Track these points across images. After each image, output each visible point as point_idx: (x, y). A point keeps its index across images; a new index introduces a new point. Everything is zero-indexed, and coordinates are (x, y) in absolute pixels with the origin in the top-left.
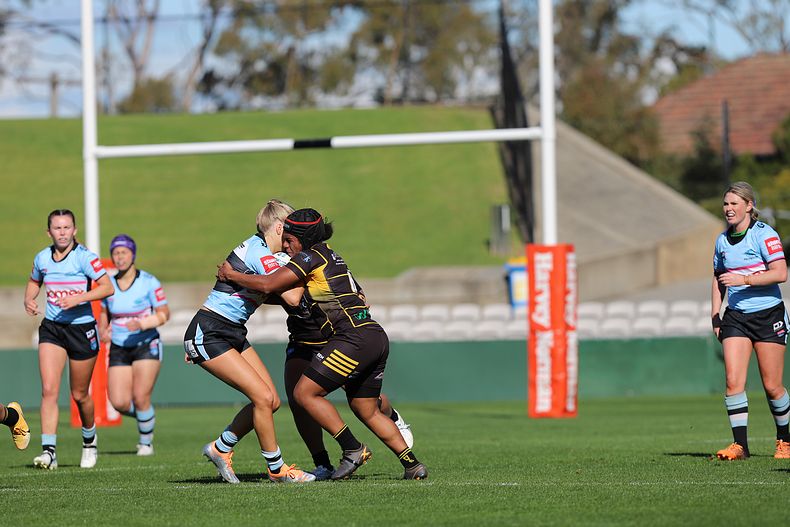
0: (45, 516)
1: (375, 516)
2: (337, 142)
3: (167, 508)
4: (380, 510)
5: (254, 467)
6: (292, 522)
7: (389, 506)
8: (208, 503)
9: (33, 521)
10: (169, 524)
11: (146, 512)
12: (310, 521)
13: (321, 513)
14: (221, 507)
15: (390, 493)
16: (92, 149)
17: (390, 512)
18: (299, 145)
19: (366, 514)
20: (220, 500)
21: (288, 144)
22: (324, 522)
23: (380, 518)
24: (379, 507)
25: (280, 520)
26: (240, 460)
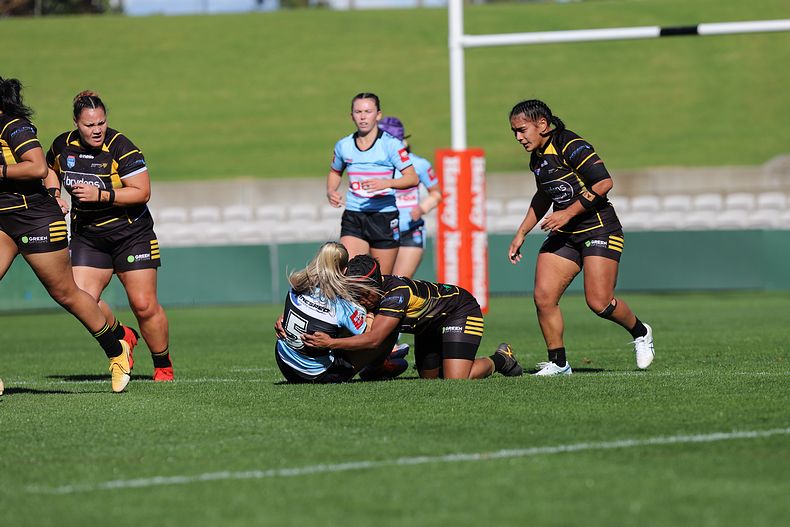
0: (414, 404)
1: (742, 405)
2: (703, 29)
3: (534, 397)
4: (747, 399)
5: (621, 356)
6: (659, 411)
7: (757, 395)
8: (574, 392)
9: (401, 409)
10: (536, 412)
11: (512, 401)
12: (677, 410)
13: (689, 402)
14: (587, 396)
15: (758, 382)
16: (458, 38)
17: (758, 401)
18: (665, 32)
19: (734, 403)
20: (586, 389)
21: (654, 31)
22: (692, 410)
23: (748, 407)
24: (747, 397)
25: (647, 408)
26: (606, 348)
